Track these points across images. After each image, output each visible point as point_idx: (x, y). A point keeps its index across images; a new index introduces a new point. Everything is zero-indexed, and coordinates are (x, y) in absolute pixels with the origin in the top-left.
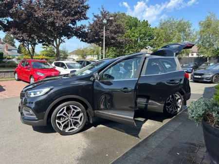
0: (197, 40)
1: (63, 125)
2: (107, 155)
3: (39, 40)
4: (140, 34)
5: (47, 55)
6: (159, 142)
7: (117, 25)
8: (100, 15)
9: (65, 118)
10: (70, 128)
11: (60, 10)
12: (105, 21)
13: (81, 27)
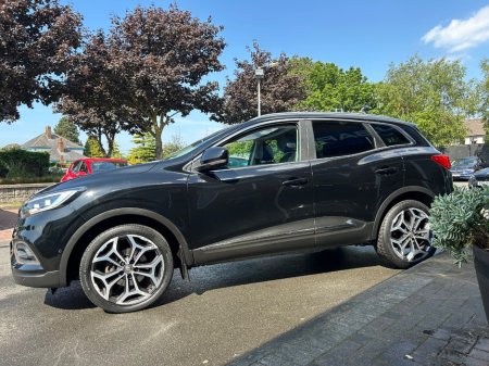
0: (481, 105)
1: (109, 287)
2: (206, 362)
3: (121, 124)
4: (344, 99)
5: (145, 158)
6: (357, 327)
7: (288, 81)
8: (251, 62)
9: (116, 267)
10: (128, 294)
11: (162, 55)
12: (260, 72)
13: (206, 88)
